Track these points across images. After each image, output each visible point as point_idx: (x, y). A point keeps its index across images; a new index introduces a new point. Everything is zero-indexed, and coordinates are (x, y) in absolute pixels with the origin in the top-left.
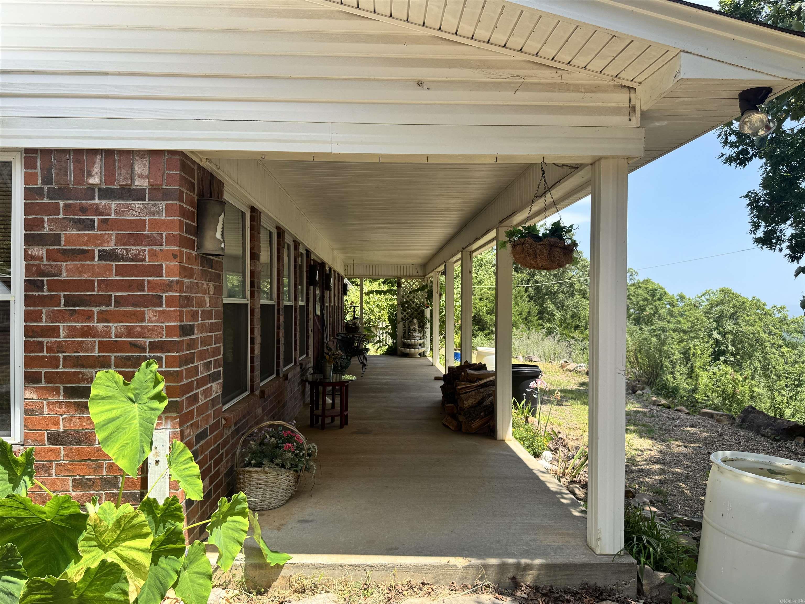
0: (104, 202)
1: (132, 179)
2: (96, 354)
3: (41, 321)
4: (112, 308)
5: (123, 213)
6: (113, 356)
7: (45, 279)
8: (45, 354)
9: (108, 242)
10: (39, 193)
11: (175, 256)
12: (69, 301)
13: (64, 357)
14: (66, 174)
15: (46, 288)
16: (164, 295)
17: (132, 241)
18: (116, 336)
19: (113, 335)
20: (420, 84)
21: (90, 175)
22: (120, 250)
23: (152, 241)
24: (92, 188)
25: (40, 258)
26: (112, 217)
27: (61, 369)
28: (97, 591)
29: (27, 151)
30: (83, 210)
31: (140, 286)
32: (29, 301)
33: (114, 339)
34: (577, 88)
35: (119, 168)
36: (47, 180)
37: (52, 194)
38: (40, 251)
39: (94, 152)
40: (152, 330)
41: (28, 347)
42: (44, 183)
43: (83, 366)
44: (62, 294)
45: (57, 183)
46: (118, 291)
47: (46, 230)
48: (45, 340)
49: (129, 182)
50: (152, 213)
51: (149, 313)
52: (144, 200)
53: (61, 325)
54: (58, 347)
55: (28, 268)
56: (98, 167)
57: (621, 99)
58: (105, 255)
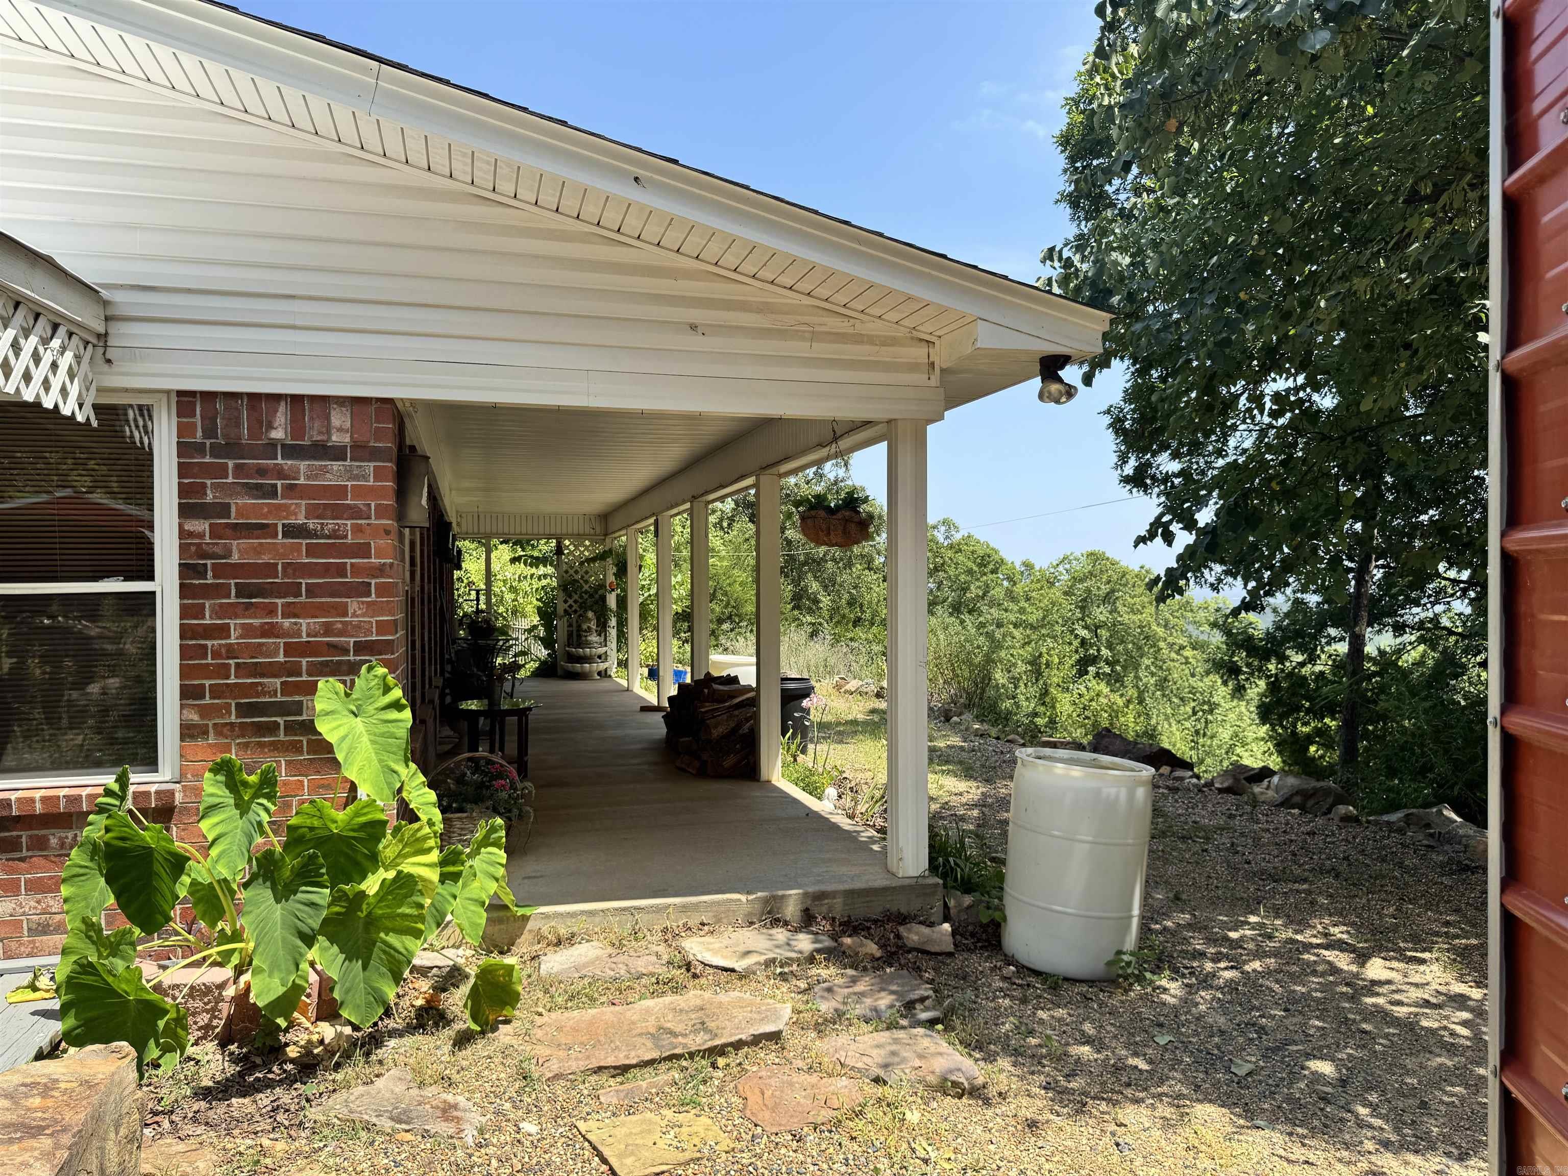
0: (289, 462)
1: (329, 432)
2: (281, 658)
3: (203, 618)
4: (303, 599)
5: (316, 477)
6: (304, 661)
7: (209, 562)
8: (209, 661)
9: (295, 514)
10: (200, 449)
11: (387, 532)
12: (242, 591)
13: (237, 665)
14: (238, 424)
15: (210, 574)
16: (373, 582)
17: (329, 513)
18: (308, 635)
19: (304, 634)
20: (693, 327)
21: (270, 427)
22: (312, 524)
23: (355, 513)
24: (273, 444)
25: (201, 536)
26: (302, 481)
27: (232, 680)
28: (388, 906)
29: (180, 393)
30: (262, 472)
31: (341, 570)
32: (185, 591)
33: (305, 639)
34: (870, 340)
35: (312, 419)
36: (209, 432)
37: (216, 451)
38: (200, 526)
39: (276, 398)
40: (358, 627)
41: (185, 652)
42: (206, 435)
43: (262, 675)
44: (232, 582)
45: (225, 436)
46: (310, 577)
47: (210, 497)
48: (209, 643)
49: (324, 438)
50: (356, 478)
51: (353, 605)
52: (345, 460)
53: (232, 622)
54: (228, 651)
55: (183, 549)
56: (281, 417)
57: (919, 353)
58: (291, 531)
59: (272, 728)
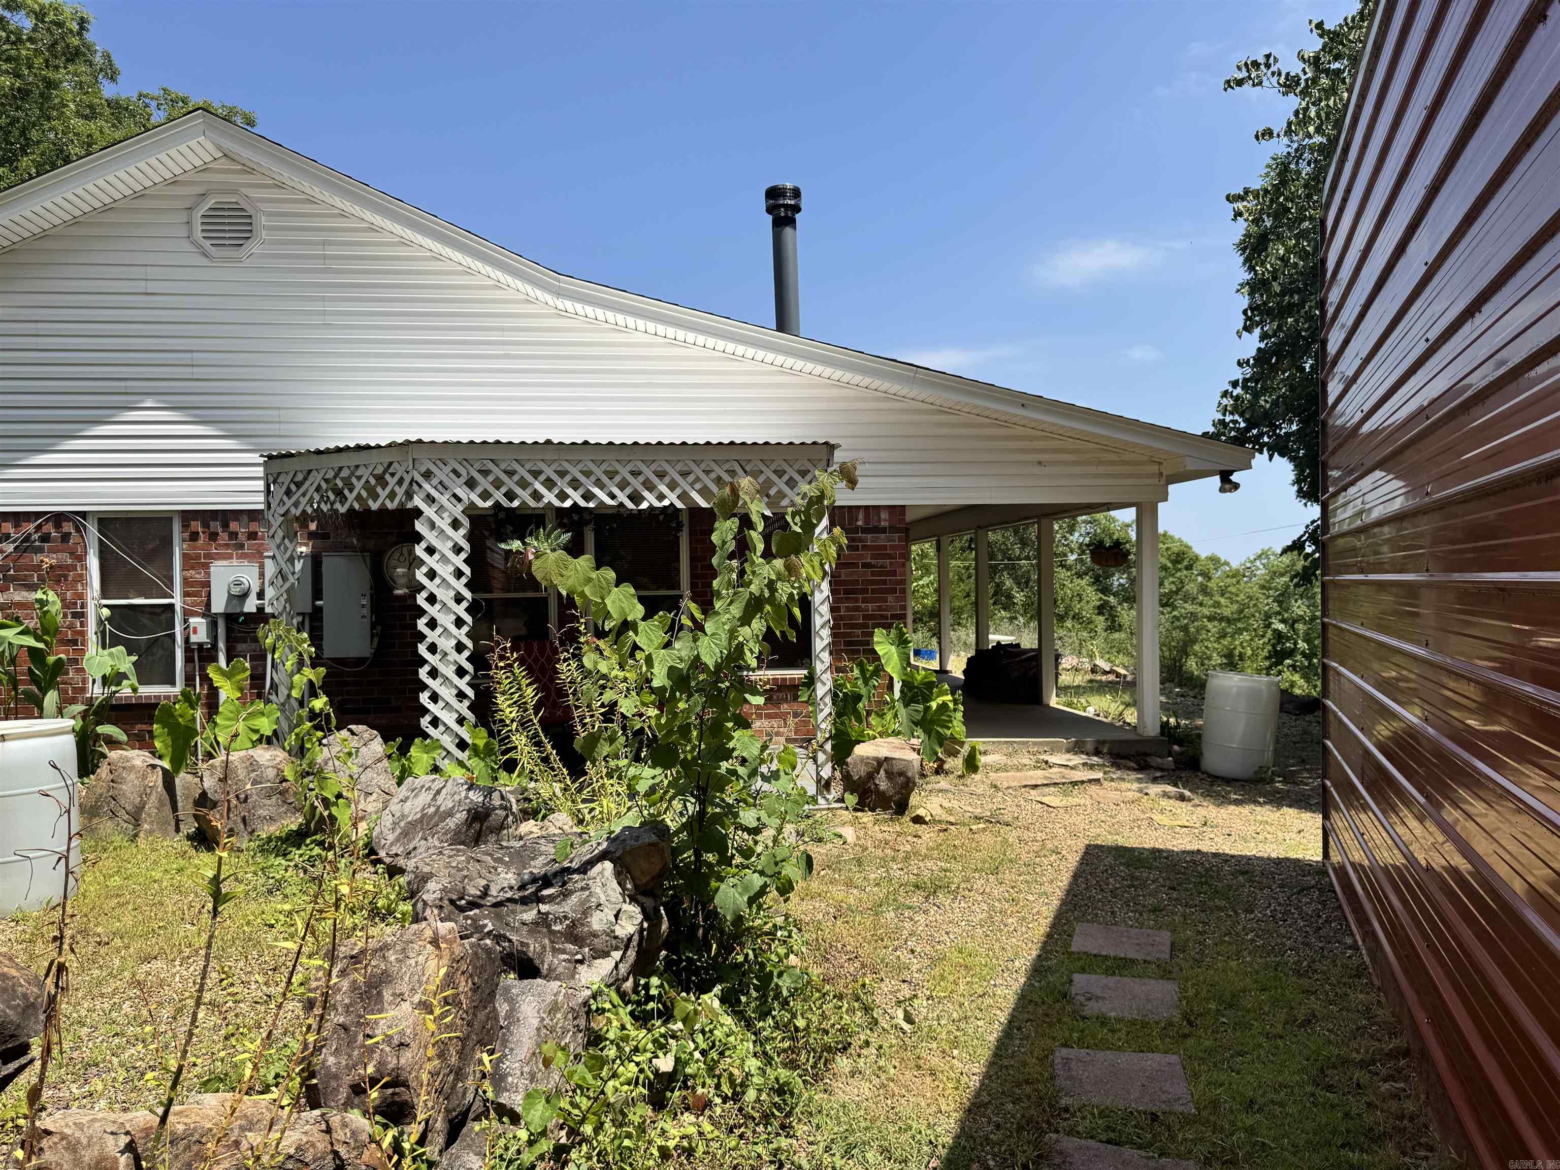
0: (864, 534)
1: (880, 522)
2: (861, 621)
4: (870, 595)
5: (874, 541)
6: (870, 624)
9: (866, 558)
11: (904, 565)
12: (845, 592)
13: (844, 625)
14: (844, 519)
16: (898, 587)
17: (880, 557)
18: (872, 611)
19: (870, 610)
20: (1040, 463)
21: (857, 520)
22: (873, 562)
23: (891, 556)
24: (857, 527)
26: (869, 543)
27: (842, 630)
30: (853, 540)
31: (885, 582)
33: (870, 612)
34: (1128, 463)
35: (873, 516)
39: (858, 507)
40: (892, 607)
43: (854, 628)
46: (873, 585)
49: (878, 524)
50: (891, 540)
51: (890, 598)
52: (887, 532)
54: (840, 618)
56: (861, 515)
57: (1155, 468)
58: (865, 565)
59: (858, 652)
